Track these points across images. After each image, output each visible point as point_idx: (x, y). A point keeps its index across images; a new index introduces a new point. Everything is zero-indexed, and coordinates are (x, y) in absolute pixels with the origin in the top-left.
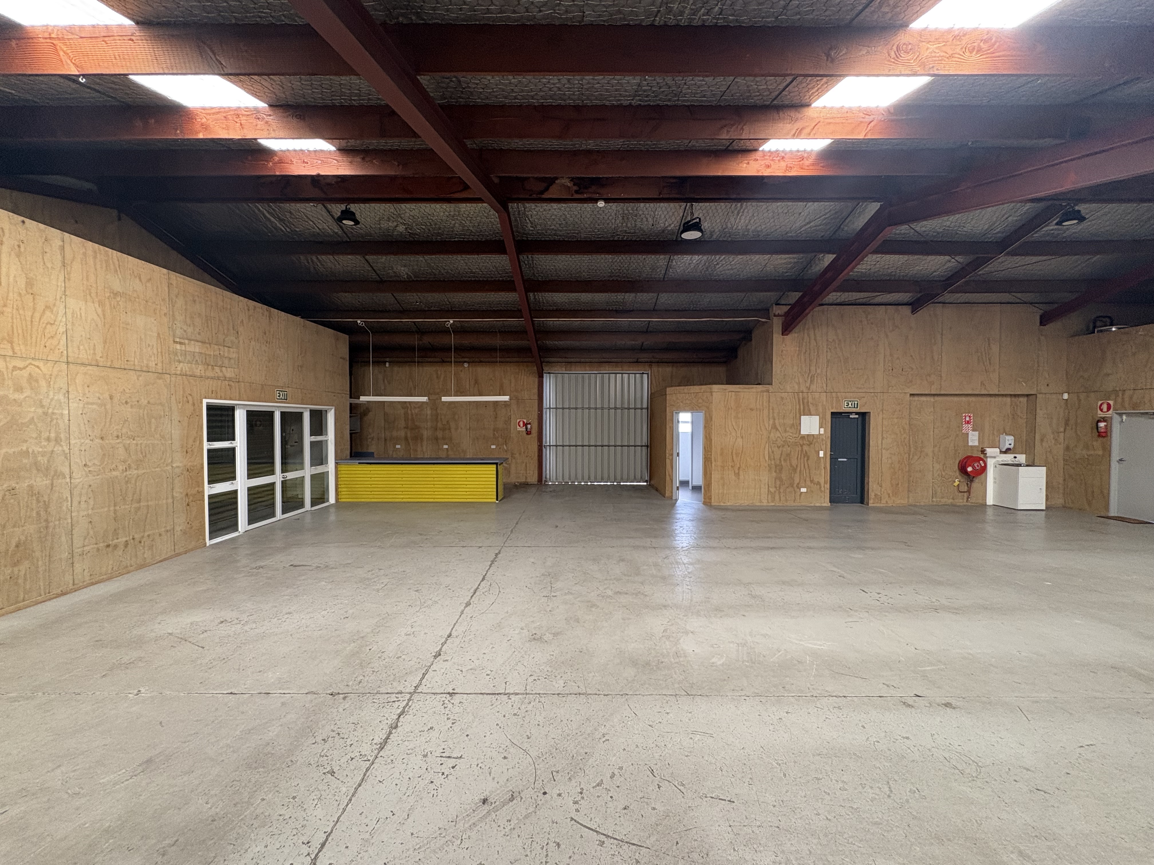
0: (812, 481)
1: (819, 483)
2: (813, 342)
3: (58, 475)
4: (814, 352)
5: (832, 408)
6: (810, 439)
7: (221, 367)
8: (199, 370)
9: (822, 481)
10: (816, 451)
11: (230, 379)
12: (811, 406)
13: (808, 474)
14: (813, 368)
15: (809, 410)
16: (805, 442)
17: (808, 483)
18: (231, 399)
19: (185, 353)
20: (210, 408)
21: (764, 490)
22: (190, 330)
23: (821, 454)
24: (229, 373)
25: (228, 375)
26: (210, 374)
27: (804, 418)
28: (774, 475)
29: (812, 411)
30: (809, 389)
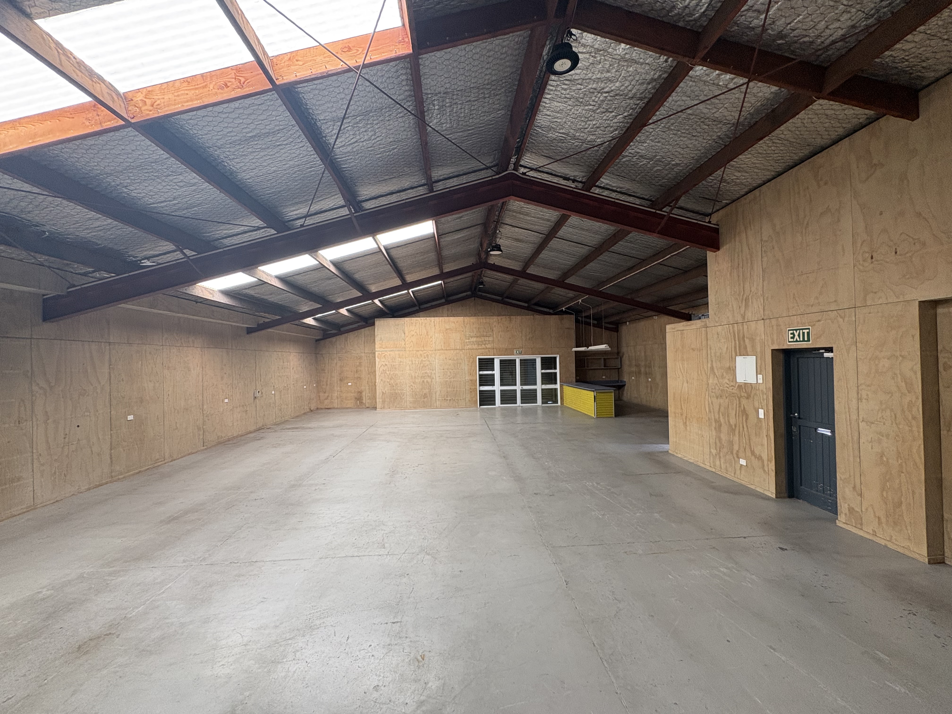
0: (753, 453)
1: (760, 458)
2: (745, 248)
4: (747, 263)
5: (773, 343)
6: (748, 390)
7: (485, 344)
8: (475, 347)
9: (765, 457)
10: (755, 408)
11: (489, 348)
12: (747, 341)
13: (748, 441)
14: (747, 285)
15: (746, 348)
16: (743, 394)
17: (749, 453)
18: (489, 355)
19: (470, 342)
20: (479, 359)
21: (707, 450)
22: (472, 334)
23: (761, 412)
24: (489, 346)
25: (488, 347)
26: (480, 347)
27: (739, 360)
28: (714, 433)
29: (749, 349)
30: (743, 317)
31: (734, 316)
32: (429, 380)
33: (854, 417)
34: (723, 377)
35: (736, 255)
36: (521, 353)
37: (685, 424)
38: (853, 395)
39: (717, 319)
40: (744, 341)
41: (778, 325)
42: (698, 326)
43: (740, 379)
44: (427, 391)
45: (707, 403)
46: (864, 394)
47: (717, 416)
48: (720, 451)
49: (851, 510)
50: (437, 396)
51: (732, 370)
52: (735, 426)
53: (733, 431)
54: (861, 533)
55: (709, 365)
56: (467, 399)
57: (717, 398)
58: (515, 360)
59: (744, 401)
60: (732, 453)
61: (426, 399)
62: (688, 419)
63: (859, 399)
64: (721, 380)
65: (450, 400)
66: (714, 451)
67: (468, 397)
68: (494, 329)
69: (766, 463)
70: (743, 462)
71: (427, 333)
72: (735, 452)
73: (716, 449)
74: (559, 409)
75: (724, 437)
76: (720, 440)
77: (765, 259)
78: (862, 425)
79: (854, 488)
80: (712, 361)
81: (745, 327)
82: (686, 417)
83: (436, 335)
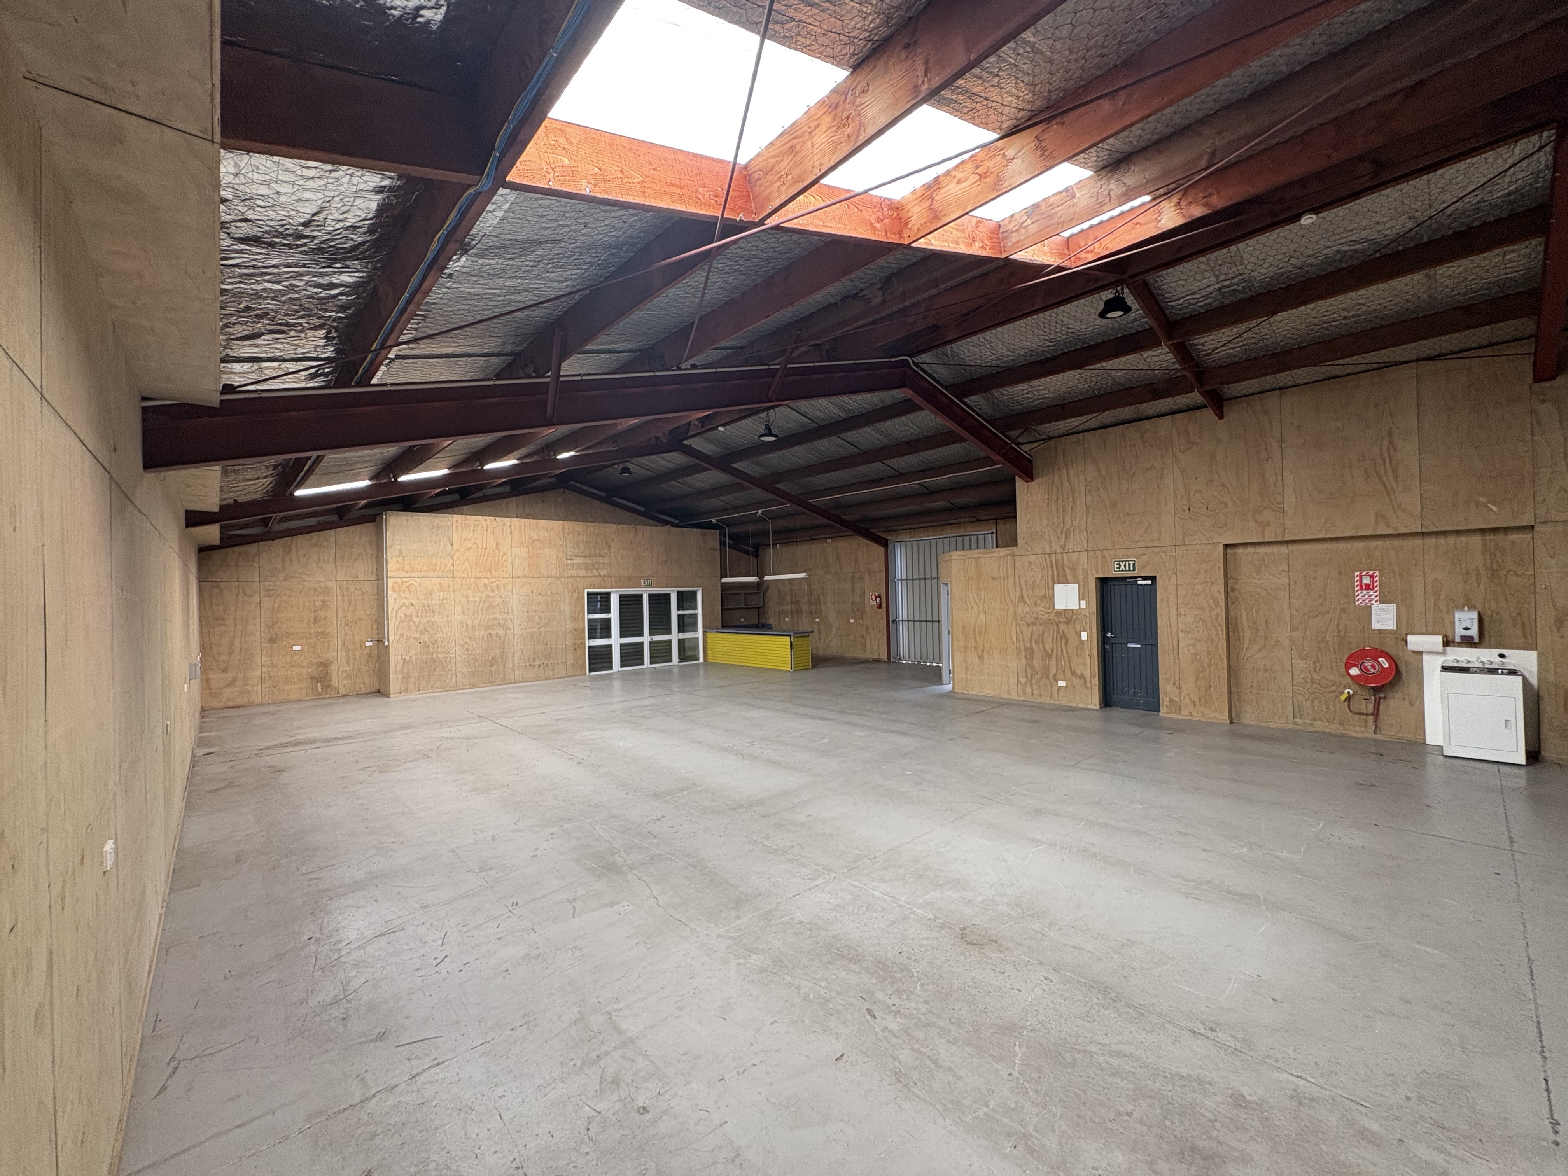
0: (1073, 673)
1: (1082, 676)
2: (1066, 485)
3: (509, 628)
4: (1068, 498)
5: (1097, 572)
6: (1068, 616)
7: (597, 569)
8: (582, 573)
9: (1087, 674)
10: (1076, 632)
11: (604, 576)
12: (1067, 570)
13: (1067, 663)
14: (1068, 519)
15: (1065, 576)
16: (1062, 620)
17: (1068, 674)
18: (605, 588)
19: (573, 565)
20: (589, 594)
21: (1013, 681)
22: (576, 551)
23: (1084, 635)
24: (603, 572)
25: (602, 574)
26: (589, 574)
27: (1058, 588)
28: (1024, 661)
29: (1069, 577)
30: (1063, 548)
31: (1051, 547)
32: (501, 632)
33: (1174, 629)
34: (1036, 604)
35: (1055, 489)
36: (650, 586)
37: (981, 658)
38: (1173, 611)
39: (1029, 549)
40: (1064, 569)
41: (1104, 557)
42: (1002, 554)
43: (1059, 605)
44: (498, 652)
45: (1014, 632)
46: (1182, 611)
47: (1028, 645)
48: (1032, 677)
49: (1171, 701)
50: (516, 662)
51: (1051, 599)
52: (1052, 651)
53: (1050, 656)
54: (1180, 717)
55: (1018, 594)
56: (569, 662)
57: (1028, 625)
58: (641, 596)
59: (1063, 627)
60: (1048, 677)
61: (495, 667)
62: (985, 652)
63: (1178, 615)
64: (1033, 609)
65: (540, 666)
66: (1023, 680)
67: (570, 659)
68: (612, 544)
69: (1088, 680)
70: (1062, 684)
71: (498, 545)
72: (1051, 676)
73: (1027, 677)
74: (701, 667)
75: (1037, 663)
76: (1032, 668)
77: (1089, 498)
78: (1181, 634)
79: (1174, 684)
80: (1021, 590)
81: (1065, 557)
82: (983, 651)
83: (515, 550)
